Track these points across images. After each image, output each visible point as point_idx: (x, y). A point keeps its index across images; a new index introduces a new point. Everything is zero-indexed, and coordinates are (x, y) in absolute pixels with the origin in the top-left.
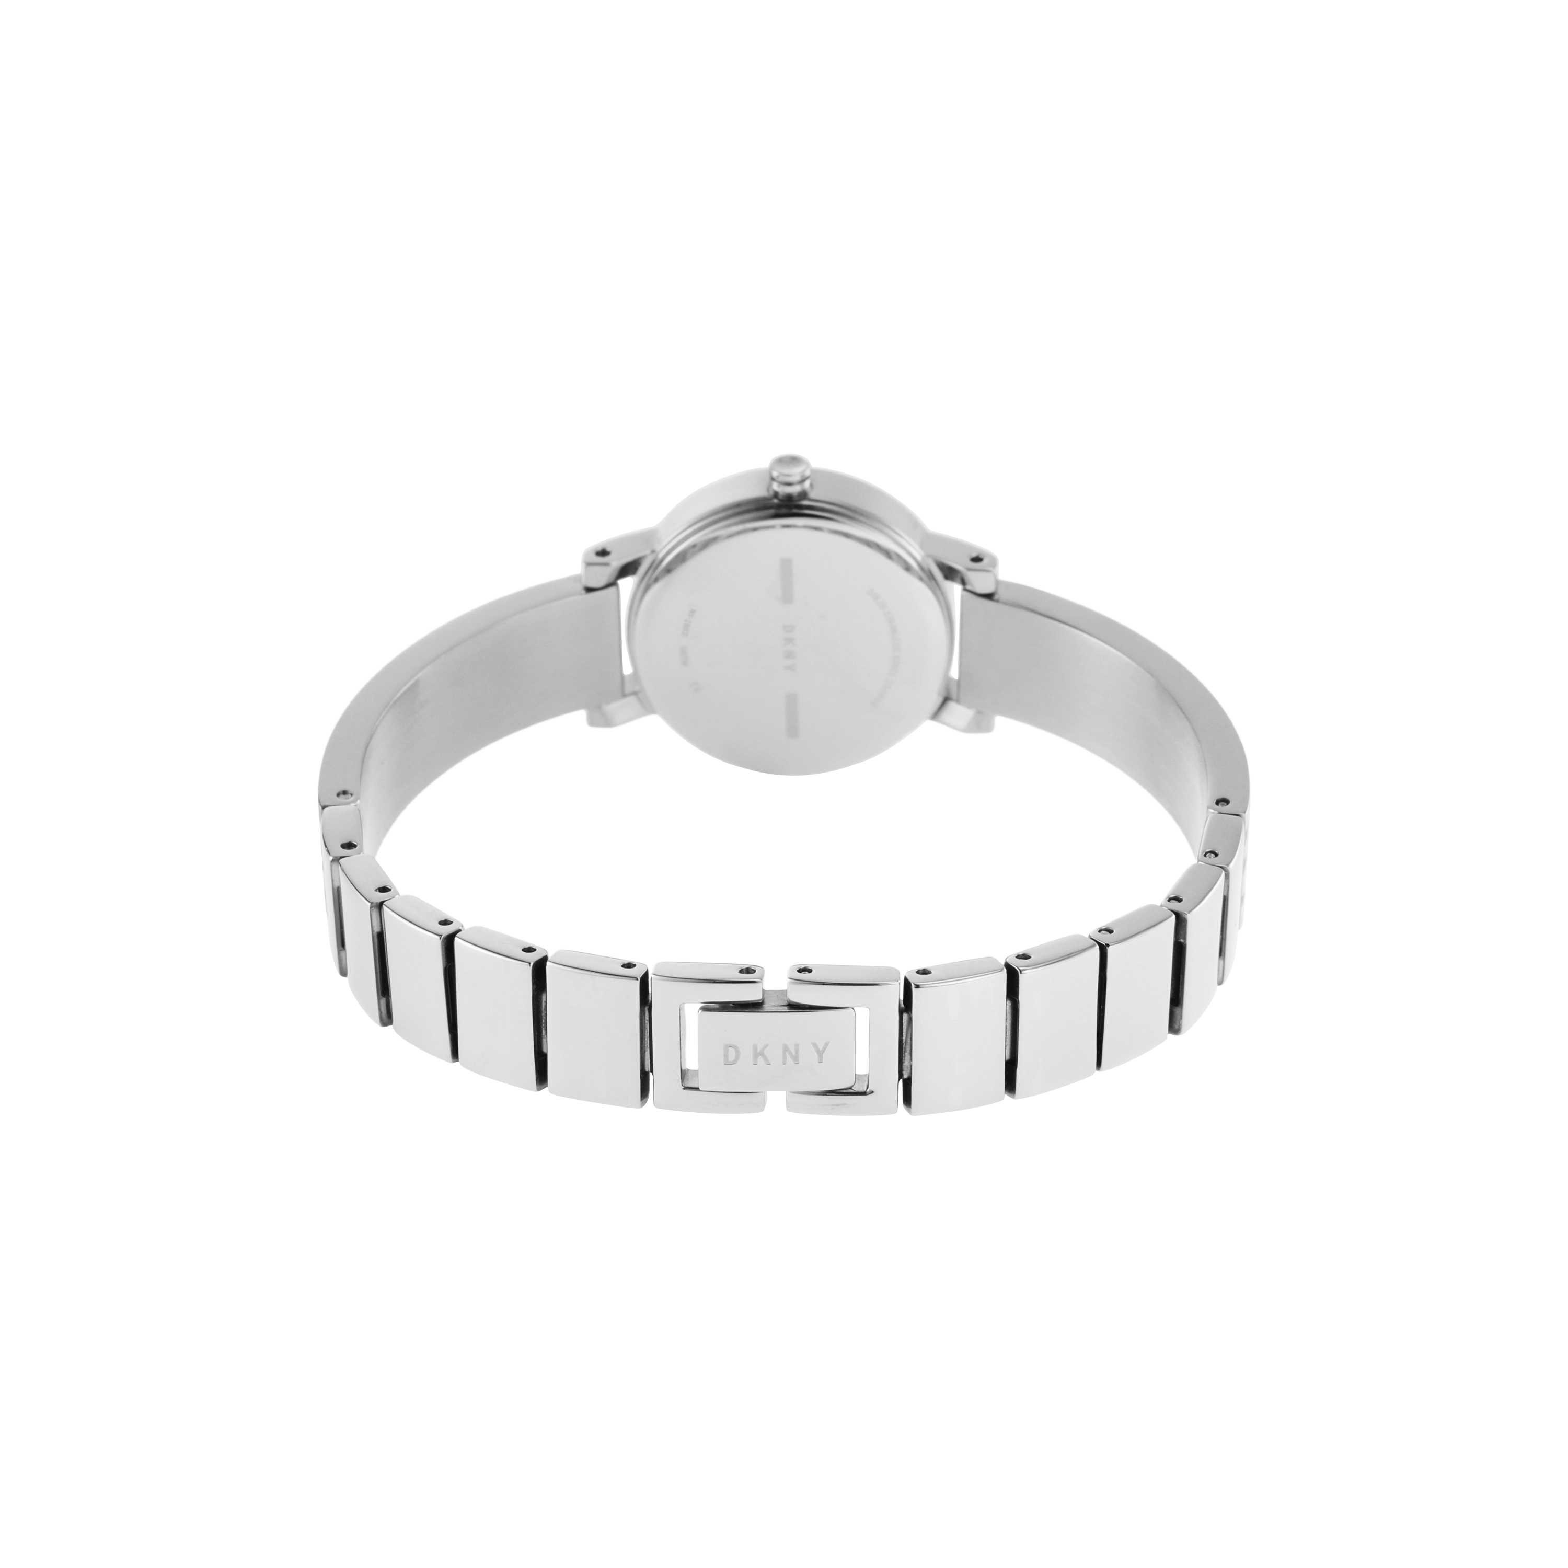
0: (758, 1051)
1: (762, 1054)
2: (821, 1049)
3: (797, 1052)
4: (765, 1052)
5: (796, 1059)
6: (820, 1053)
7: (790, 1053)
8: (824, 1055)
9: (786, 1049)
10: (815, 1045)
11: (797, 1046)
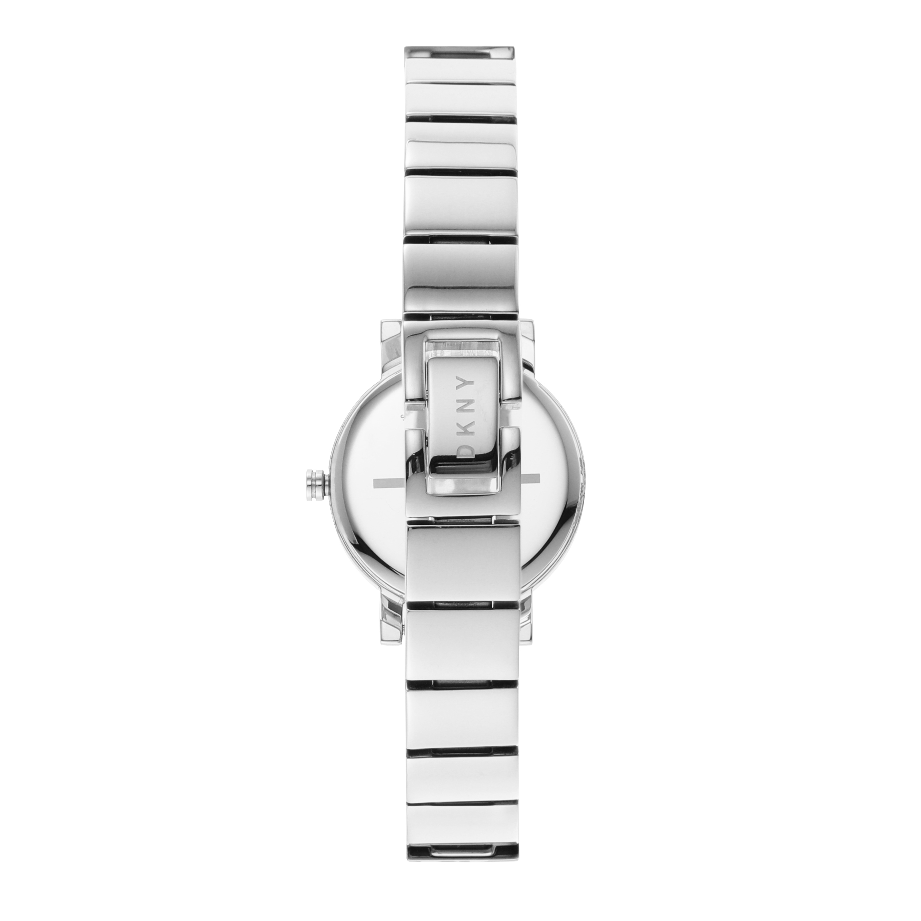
0: (463, 431)
1: (465, 428)
2: (462, 383)
3: (463, 401)
4: (463, 426)
5: (470, 402)
6: (465, 383)
7: (465, 406)
8: (467, 380)
9: (460, 410)
10: (458, 387)
11: (458, 401)
